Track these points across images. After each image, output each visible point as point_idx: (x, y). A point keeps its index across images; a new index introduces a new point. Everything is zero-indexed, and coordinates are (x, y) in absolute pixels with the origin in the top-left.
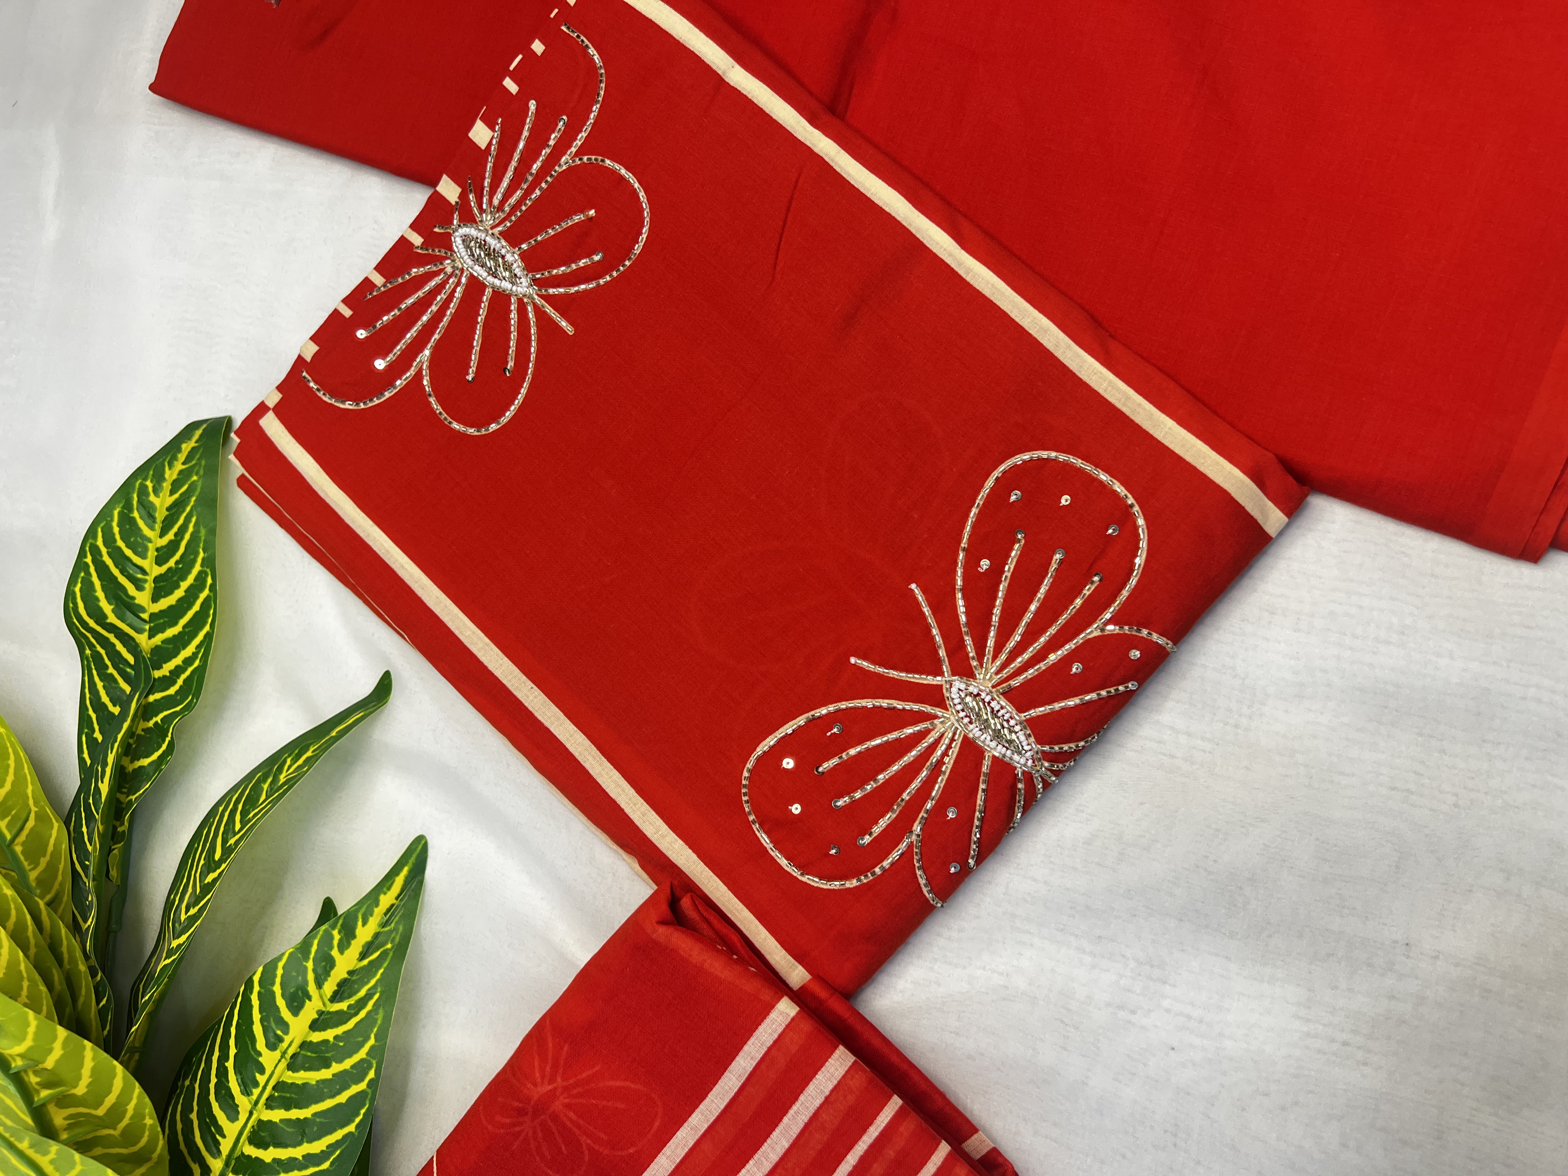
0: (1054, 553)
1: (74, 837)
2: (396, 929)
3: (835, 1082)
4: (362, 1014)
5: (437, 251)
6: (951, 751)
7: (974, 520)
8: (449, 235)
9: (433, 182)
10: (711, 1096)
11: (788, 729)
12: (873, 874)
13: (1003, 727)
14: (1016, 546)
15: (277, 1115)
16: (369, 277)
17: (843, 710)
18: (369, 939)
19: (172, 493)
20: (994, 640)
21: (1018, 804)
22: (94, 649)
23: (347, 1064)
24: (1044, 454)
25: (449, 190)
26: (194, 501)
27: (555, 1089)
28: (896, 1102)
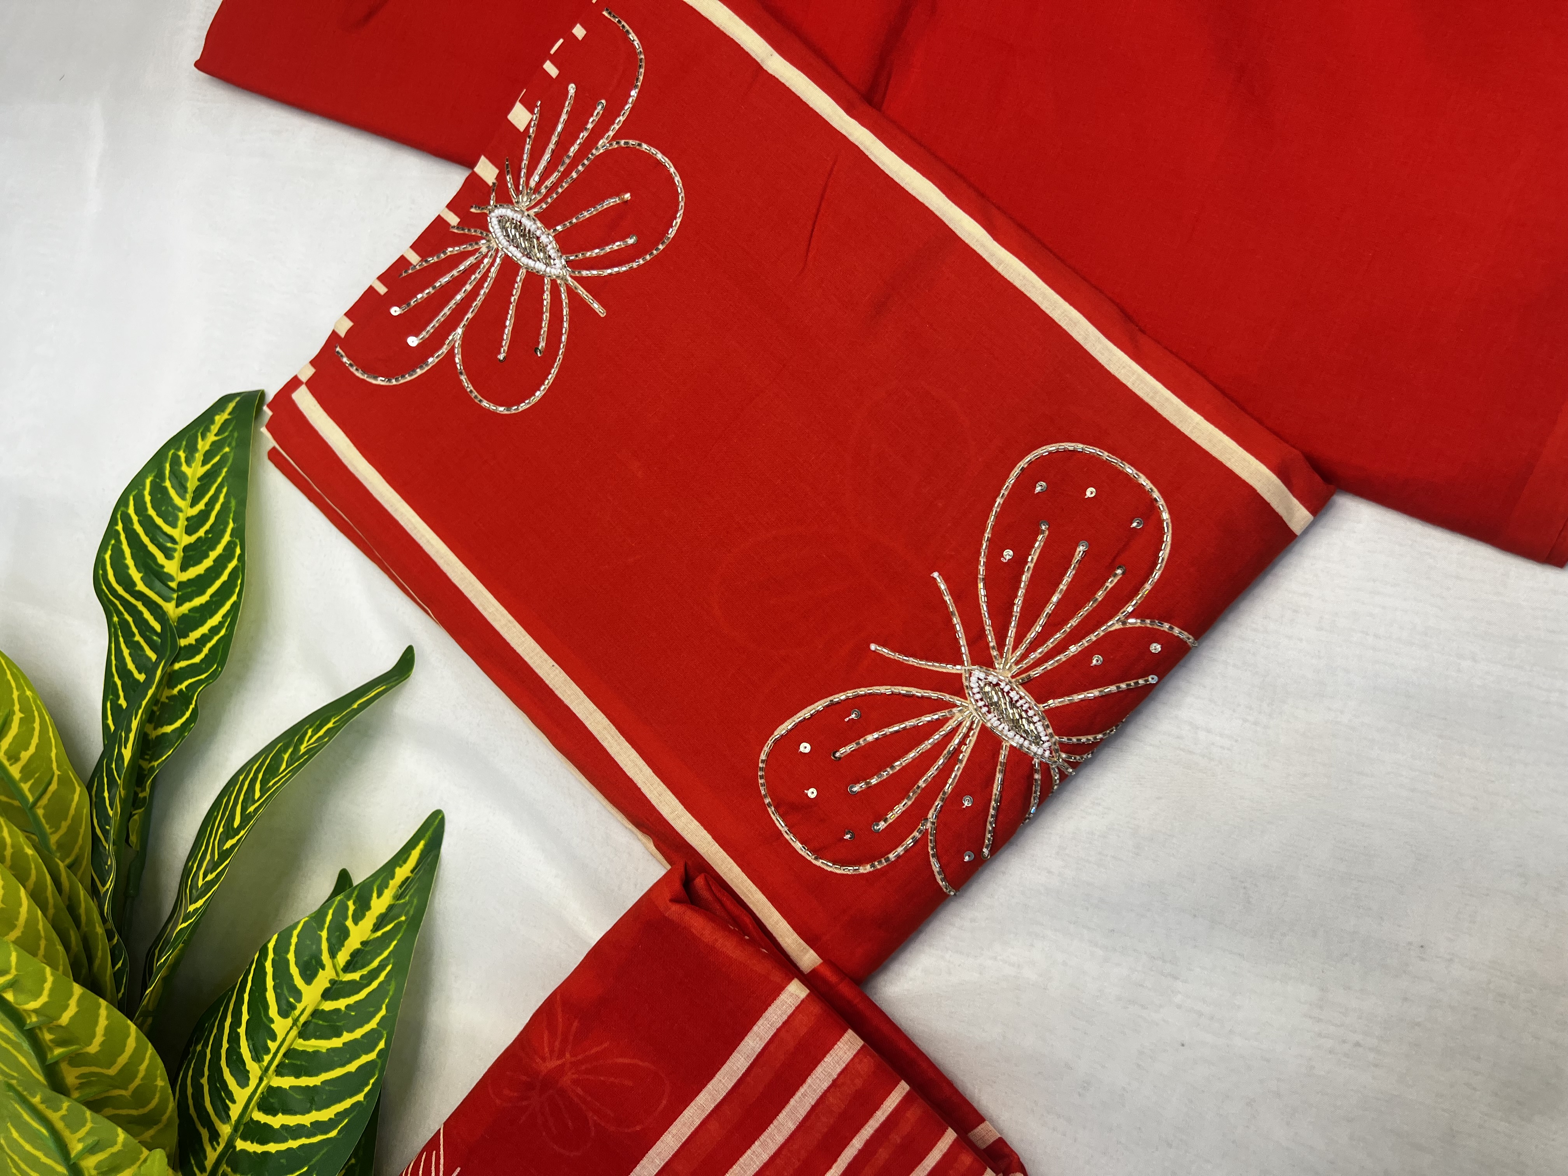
0: (1077, 545)
1: (96, 802)
2: (410, 902)
3: (844, 1065)
4: (375, 985)
5: (473, 231)
6: (968, 739)
7: (998, 510)
8: (486, 215)
9: (470, 164)
10: (719, 1076)
11: (806, 713)
12: (887, 860)
13: (1021, 717)
14: (1040, 537)
15: (286, 1082)
16: (406, 256)
17: (862, 696)
18: (383, 910)
19: (204, 463)
20: (1014, 630)
21: (1034, 795)
22: (122, 616)
23: (358, 1033)
24: (1070, 446)
25: (487, 171)
26: (226, 472)
27: (563, 1065)
28: (902, 1089)
